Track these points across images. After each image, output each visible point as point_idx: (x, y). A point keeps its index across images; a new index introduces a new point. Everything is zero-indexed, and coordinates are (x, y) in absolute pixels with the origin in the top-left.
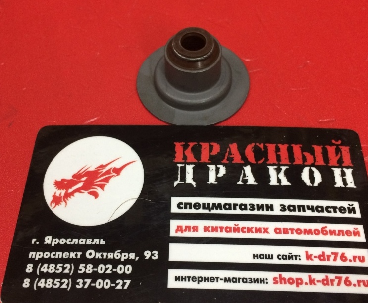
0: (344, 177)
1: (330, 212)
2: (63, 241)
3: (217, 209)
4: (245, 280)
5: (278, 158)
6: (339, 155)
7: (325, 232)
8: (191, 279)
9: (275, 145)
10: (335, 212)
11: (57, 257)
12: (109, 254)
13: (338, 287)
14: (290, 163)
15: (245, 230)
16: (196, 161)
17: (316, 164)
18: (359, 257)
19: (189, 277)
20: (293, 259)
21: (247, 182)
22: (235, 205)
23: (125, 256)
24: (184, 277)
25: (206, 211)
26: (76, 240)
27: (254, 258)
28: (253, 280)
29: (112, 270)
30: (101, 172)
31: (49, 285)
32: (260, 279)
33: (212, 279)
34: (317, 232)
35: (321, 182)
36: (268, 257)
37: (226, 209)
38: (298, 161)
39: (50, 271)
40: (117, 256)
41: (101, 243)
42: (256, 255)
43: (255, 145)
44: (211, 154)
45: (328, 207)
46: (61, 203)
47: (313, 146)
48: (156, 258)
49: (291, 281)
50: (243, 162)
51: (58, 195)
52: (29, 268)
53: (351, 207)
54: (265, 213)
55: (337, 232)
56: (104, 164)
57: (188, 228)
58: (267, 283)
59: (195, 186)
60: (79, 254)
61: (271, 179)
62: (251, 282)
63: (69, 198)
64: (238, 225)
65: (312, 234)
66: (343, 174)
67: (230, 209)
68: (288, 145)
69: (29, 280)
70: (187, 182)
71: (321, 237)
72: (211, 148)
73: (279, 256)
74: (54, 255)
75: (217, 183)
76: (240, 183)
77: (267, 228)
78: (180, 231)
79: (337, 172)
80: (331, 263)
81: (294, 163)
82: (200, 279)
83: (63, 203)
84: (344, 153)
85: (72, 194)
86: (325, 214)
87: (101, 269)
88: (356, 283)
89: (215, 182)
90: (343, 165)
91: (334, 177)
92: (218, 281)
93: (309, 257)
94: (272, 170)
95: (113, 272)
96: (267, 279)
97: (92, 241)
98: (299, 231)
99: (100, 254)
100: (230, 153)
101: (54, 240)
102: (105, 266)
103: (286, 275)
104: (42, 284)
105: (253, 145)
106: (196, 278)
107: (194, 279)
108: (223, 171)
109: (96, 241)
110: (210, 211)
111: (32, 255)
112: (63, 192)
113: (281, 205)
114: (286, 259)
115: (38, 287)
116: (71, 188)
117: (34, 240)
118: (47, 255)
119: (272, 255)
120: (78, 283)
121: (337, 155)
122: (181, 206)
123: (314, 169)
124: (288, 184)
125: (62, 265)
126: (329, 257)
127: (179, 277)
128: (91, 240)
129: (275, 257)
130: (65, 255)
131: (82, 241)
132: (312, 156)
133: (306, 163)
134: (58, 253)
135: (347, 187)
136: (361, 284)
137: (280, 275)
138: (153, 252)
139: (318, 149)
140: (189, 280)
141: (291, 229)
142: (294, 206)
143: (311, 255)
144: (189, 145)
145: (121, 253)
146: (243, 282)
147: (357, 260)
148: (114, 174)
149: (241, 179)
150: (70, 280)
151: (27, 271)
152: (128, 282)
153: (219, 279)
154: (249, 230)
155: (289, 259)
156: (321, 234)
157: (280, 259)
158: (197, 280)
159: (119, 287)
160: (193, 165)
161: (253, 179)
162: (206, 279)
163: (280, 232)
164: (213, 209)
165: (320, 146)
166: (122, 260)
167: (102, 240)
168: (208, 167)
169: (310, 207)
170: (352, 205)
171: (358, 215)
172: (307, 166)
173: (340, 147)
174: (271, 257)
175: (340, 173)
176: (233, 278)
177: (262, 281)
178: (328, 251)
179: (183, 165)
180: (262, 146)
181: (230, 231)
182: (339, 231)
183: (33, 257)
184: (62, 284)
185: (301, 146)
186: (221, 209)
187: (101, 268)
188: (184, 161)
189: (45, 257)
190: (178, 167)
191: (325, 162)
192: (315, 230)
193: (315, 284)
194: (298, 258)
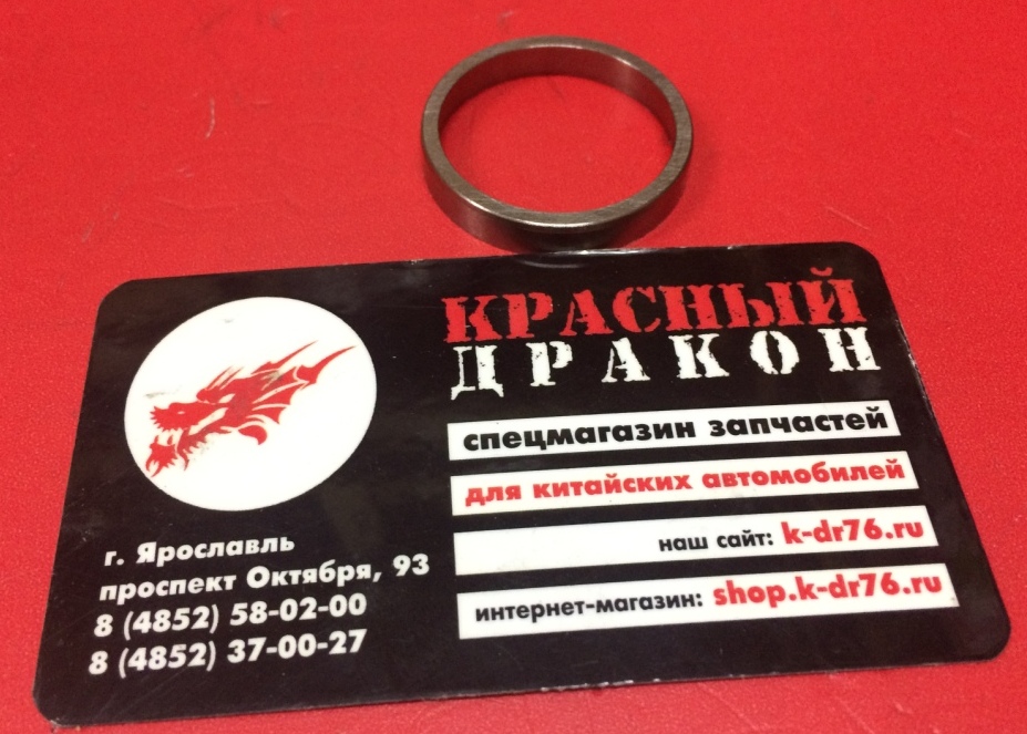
0: (849, 348)
1: (827, 428)
2: (185, 552)
3: (560, 442)
4: (646, 603)
5: (692, 316)
6: (832, 300)
7: (821, 475)
8: (514, 612)
9: (682, 288)
10: (839, 427)
11: (173, 591)
12: (306, 572)
13: (869, 598)
14: (721, 327)
15: (632, 485)
16: (500, 337)
17: (782, 323)
18: (909, 526)
19: (510, 609)
20: (754, 544)
21: (625, 376)
22: (603, 431)
23: (346, 573)
24: (497, 610)
25: (535, 451)
26: (220, 546)
27: (662, 549)
28: (665, 601)
29: (316, 611)
30: (269, 379)
31: (157, 662)
32: (683, 597)
33: (566, 609)
34: (803, 476)
35: (797, 365)
36: (694, 544)
37: (582, 441)
38: (739, 320)
39: (157, 628)
40: (327, 575)
41: (283, 548)
42: (665, 542)
43: (635, 292)
44: (534, 318)
45: (820, 419)
46: (174, 460)
47: (768, 284)
48: (423, 570)
49: (756, 595)
50: (610, 332)
51: (163, 442)
52: (103, 627)
53: (874, 414)
54: (676, 442)
55: (849, 473)
56: (275, 360)
57: (496, 493)
58: (700, 604)
59: (501, 394)
60: (230, 580)
61: (680, 364)
62: (661, 606)
63: (192, 449)
64: (615, 475)
65: (791, 481)
66: (846, 341)
67: (592, 439)
68: (711, 287)
69: (104, 655)
70: (481, 386)
71: (814, 488)
72: (532, 305)
73: (720, 539)
74: (165, 588)
75: (553, 383)
76: (609, 379)
77: (686, 477)
78: (476, 500)
79: (832, 337)
80: (845, 545)
81: (730, 326)
82: (537, 612)
83: (179, 461)
84: (840, 293)
85: (201, 437)
86: (817, 435)
87: (287, 610)
88: (909, 585)
89: (550, 380)
90: (844, 320)
91: (826, 350)
92: (580, 612)
93: (791, 536)
94: (681, 345)
95: (319, 614)
96: (698, 596)
97: (261, 545)
98: (760, 478)
99: (284, 573)
100: (578, 314)
101: (162, 550)
102: (298, 602)
103: (744, 581)
104: (139, 661)
105: (629, 291)
106: (527, 610)
107: (522, 611)
108: (565, 355)
109: (271, 544)
110: (543, 448)
111: (107, 592)
112: (177, 435)
113: (711, 423)
114: (738, 544)
115: (130, 671)
116: (195, 423)
117: (110, 556)
118: (146, 590)
119: (704, 539)
120: (232, 651)
121: (826, 300)
122: (474, 442)
123: (777, 335)
124: (721, 372)
125: (187, 610)
126: (838, 531)
127: (486, 611)
128: (256, 542)
129: (712, 542)
130: (195, 586)
131: (235, 548)
132: (769, 308)
133: (757, 324)
134: (174, 584)
135: (859, 368)
136: (923, 586)
137: (730, 584)
138: (416, 558)
139: (781, 291)
140: (511, 616)
141: (740, 475)
142: (741, 423)
143: (795, 531)
144: (478, 303)
145: (335, 567)
146: (644, 608)
147: (905, 531)
148: (300, 381)
149: (610, 371)
150: (212, 644)
151: (98, 632)
152: (359, 635)
153: (584, 607)
154: (644, 485)
155: (746, 544)
156: (813, 481)
157: (724, 546)
158: (530, 613)
159: (338, 649)
160: (493, 347)
161: (639, 368)
162: (553, 610)
163: (717, 484)
164: (551, 443)
165: (785, 282)
166: (341, 583)
167: (284, 540)
168: (530, 350)
169: (780, 422)
170: (877, 409)
171: (892, 430)
172: (761, 329)
173: (831, 282)
174: (701, 544)
175: (838, 339)
176: (618, 601)
177: (689, 600)
178: (835, 517)
179: (469, 348)
180: (649, 293)
181: (598, 491)
182: (855, 470)
183: (112, 597)
184: (190, 656)
185: (742, 286)
186: (570, 441)
187: (289, 610)
188: (469, 339)
189: (143, 595)
190: (456, 352)
191: (801, 319)
192: (798, 472)
193: (813, 597)
194: (766, 540)
